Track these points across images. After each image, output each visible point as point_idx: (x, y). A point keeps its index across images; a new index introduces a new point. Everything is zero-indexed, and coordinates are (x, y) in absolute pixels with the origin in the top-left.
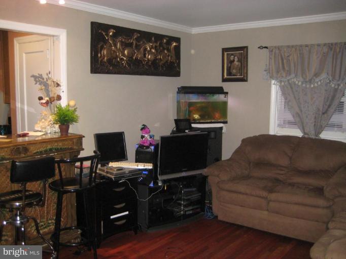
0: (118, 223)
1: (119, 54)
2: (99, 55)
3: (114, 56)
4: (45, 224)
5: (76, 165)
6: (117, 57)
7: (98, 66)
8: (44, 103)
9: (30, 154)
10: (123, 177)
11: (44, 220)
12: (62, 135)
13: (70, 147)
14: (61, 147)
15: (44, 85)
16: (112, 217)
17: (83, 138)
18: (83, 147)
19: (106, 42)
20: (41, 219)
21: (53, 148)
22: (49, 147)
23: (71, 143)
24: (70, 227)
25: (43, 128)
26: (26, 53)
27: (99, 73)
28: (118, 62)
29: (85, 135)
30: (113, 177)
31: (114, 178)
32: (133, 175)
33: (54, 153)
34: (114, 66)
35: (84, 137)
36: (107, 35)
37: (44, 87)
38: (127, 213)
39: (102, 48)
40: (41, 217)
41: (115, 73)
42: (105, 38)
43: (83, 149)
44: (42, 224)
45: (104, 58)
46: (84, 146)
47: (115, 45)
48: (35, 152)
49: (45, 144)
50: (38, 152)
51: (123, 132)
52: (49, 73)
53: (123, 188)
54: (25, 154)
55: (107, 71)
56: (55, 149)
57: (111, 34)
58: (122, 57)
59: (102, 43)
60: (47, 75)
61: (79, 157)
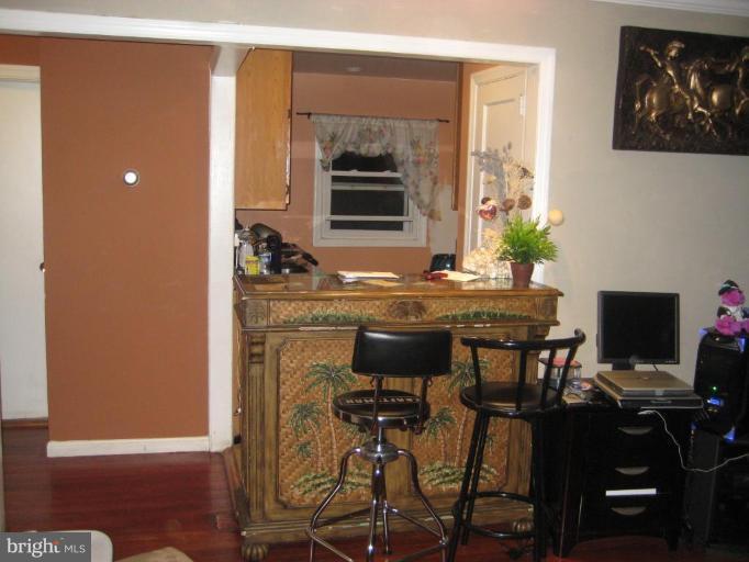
0: (621, 511)
1: (692, 100)
2: (638, 106)
3: (677, 107)
4: (453, 474)
5: (540, 357)
6: (685, 110)
7: (630, 132)
8: (486, 212)
9: (430, 318)
10: (648, 403)
11: (452, 465)
12: (515, 285)
13: (524, 314)
14: (503, 312)
15: (496, 175)
16: (609, 493)
17: (559, 298)
18: (558, 319)
19: (656, 73)
20: (446, 460)
21: (483, 313)
22: (474, 308)
23: (528, 305)
24: (498, 492)
25: (481, 266)
26: (489, 105)
27: (635, 148)
28: (689, 122)
29: (564, 292)
30: (619, 398)
31: (621, 401)
32: (675, 402)
33: (484, 322)
34: (678, 132)
35: (561, 295)
36: (662, 56)
37: (494, 178)
38: (653, 491)
39: (646, 88)
40: (446, 456)
41: (678, 150)
42: (656, 64)
43: (556, 323)
44: (447, 471)
45: (649, 113)
46: (559, 317)
47: (684, 82)
48: (440, 315)
49: (465, 301)
50: (447, 316)
51: (677, 295)
52: (510, 147)
53: (646, 431)
54: (417, 317)
55: (654, 143)
56: (489, 315)
57: (673, 53)
58: (700, 109)
59: (645, 77)
60: (504, 151)
61: (547, 338)
